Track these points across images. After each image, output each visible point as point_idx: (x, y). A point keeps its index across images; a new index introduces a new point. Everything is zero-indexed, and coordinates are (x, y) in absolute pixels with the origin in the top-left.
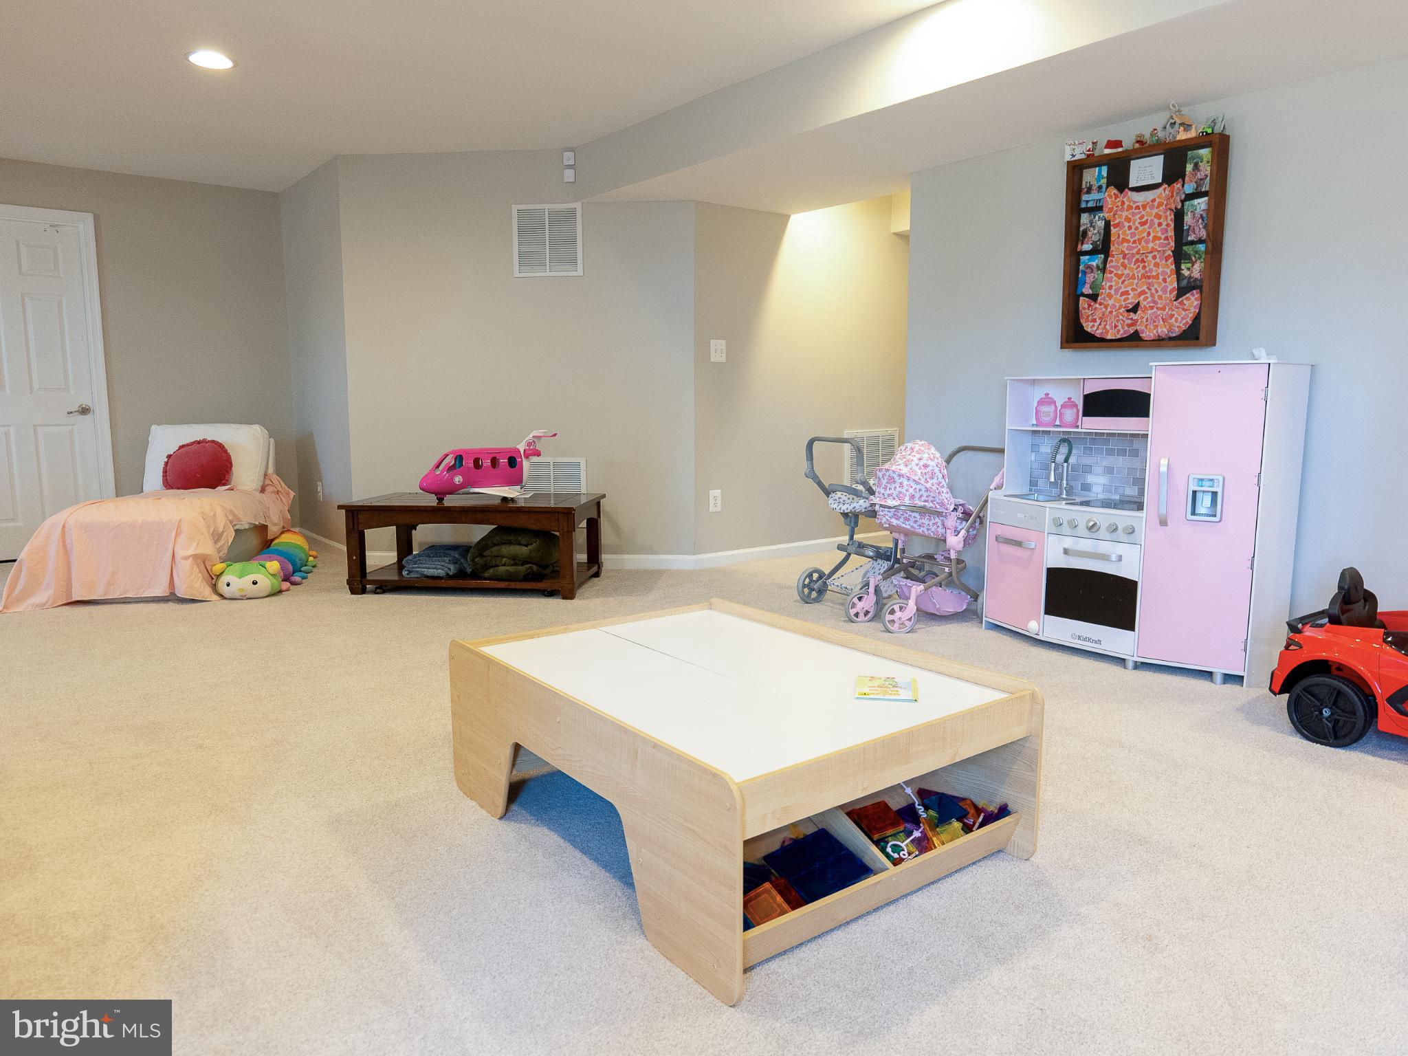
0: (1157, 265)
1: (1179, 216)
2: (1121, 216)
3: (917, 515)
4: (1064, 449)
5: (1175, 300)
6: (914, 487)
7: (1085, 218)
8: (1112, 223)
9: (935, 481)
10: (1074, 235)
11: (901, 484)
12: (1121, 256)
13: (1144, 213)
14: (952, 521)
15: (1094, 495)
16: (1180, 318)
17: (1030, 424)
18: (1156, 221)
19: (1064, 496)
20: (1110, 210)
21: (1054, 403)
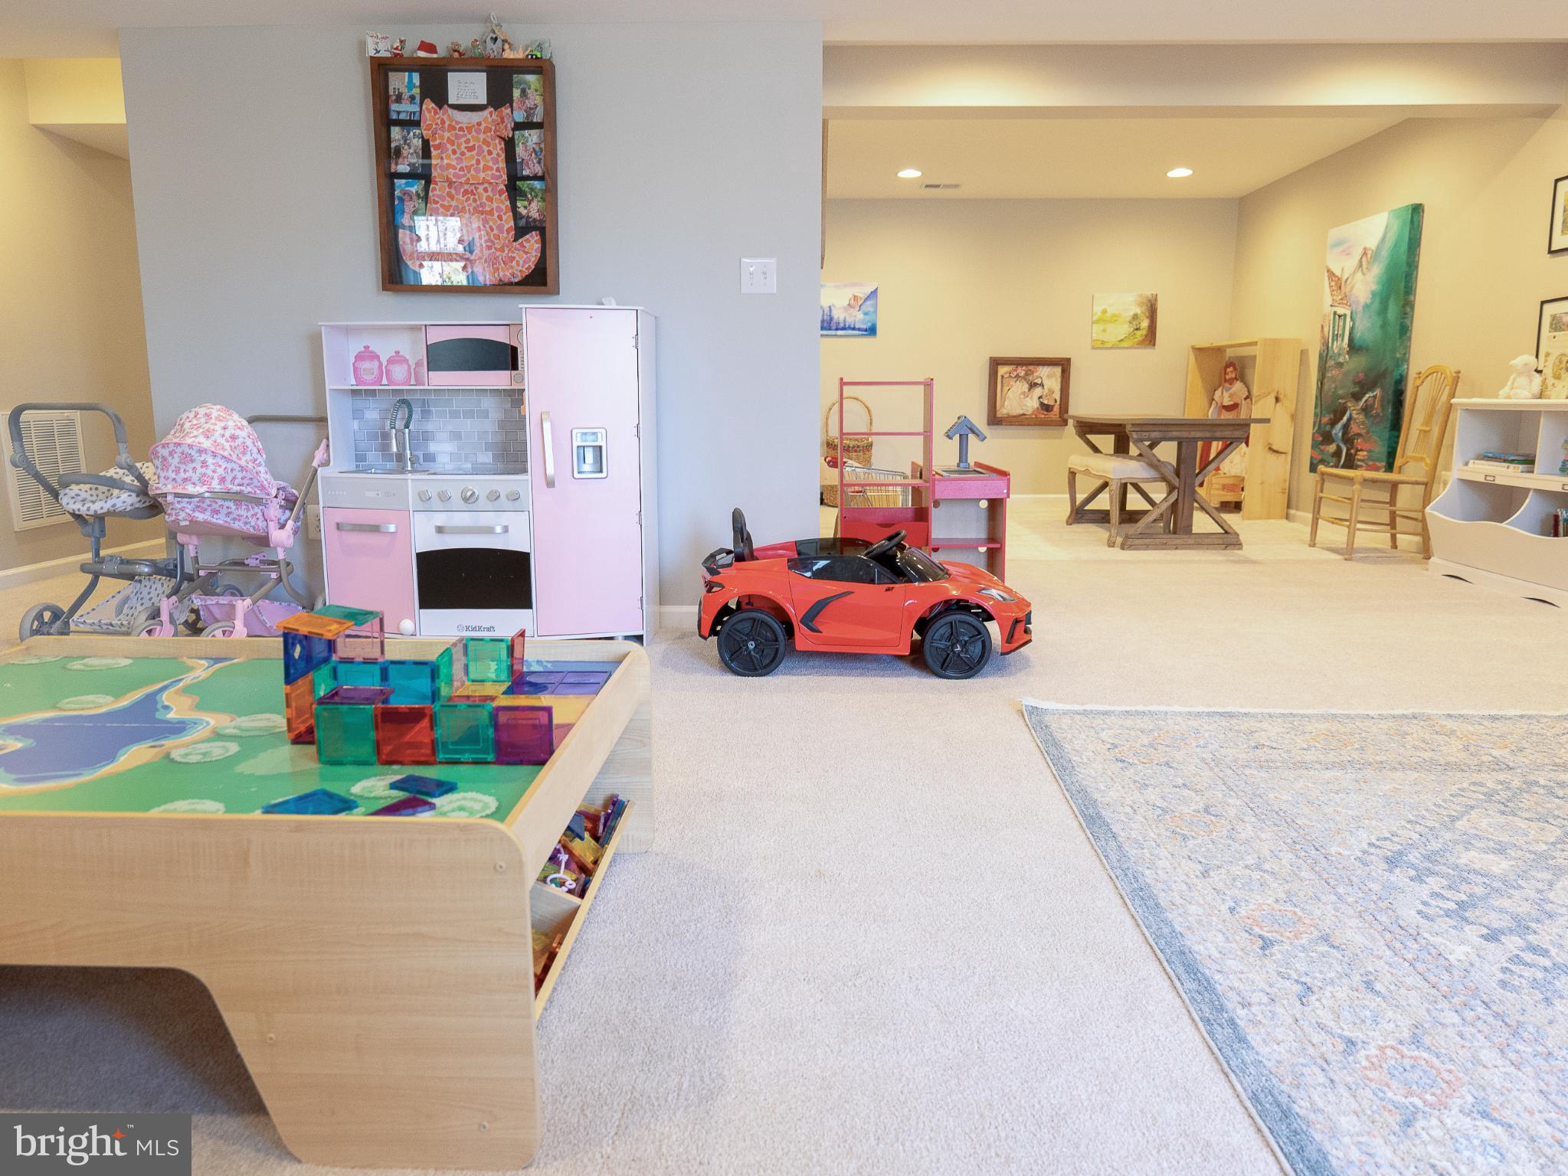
0: (490, 199)
1: (510, 145)
2: (442, 138)
3: (231, 504)
4: (403, 413)
5: (515, 241)
6: (223, 467)
7: (396, 132)
8: (431, 143)
9: (248, 457)
10: (386, 153)
11: (204, 464)
12: (446, 184)
13: (469, 136)
14: (274, 511)
15: (441, 466)
16: (521, 262)
17: (351, 383)
18: (486, 148)
19: (409, 469)
20: (429, 127)
21: (378, 358)
